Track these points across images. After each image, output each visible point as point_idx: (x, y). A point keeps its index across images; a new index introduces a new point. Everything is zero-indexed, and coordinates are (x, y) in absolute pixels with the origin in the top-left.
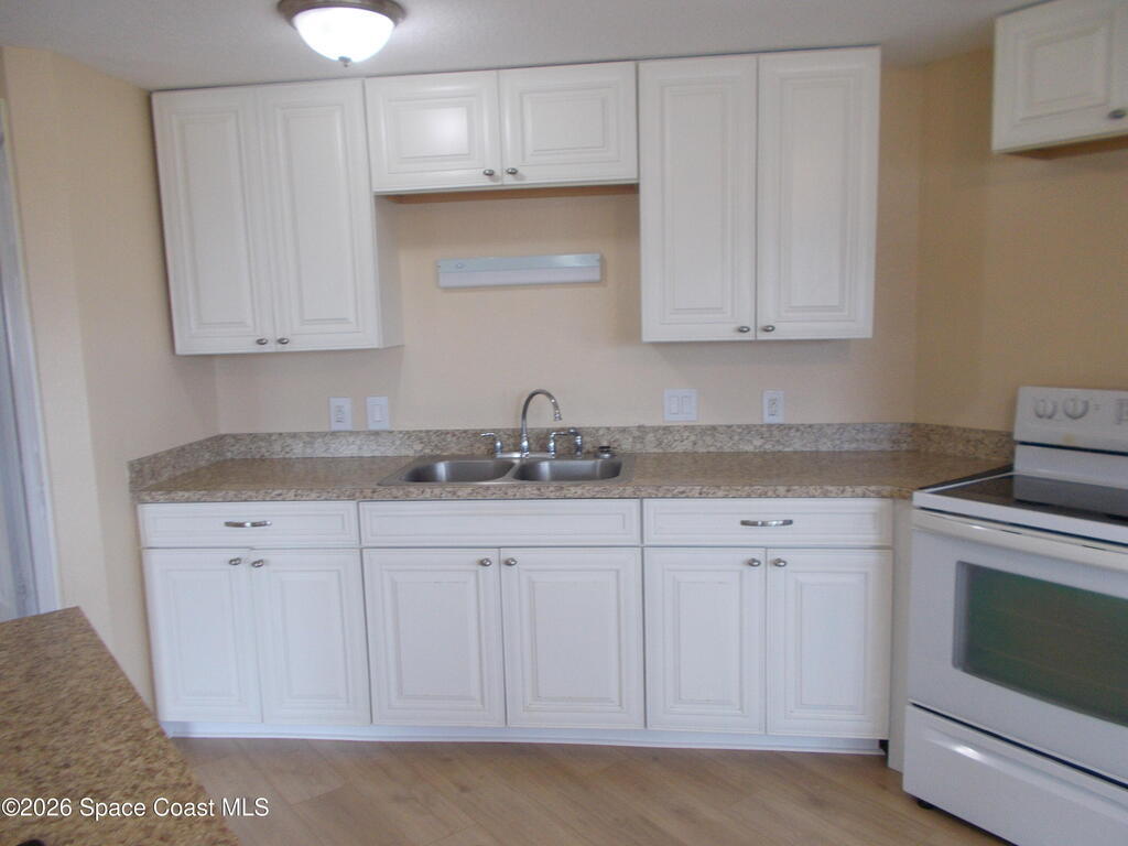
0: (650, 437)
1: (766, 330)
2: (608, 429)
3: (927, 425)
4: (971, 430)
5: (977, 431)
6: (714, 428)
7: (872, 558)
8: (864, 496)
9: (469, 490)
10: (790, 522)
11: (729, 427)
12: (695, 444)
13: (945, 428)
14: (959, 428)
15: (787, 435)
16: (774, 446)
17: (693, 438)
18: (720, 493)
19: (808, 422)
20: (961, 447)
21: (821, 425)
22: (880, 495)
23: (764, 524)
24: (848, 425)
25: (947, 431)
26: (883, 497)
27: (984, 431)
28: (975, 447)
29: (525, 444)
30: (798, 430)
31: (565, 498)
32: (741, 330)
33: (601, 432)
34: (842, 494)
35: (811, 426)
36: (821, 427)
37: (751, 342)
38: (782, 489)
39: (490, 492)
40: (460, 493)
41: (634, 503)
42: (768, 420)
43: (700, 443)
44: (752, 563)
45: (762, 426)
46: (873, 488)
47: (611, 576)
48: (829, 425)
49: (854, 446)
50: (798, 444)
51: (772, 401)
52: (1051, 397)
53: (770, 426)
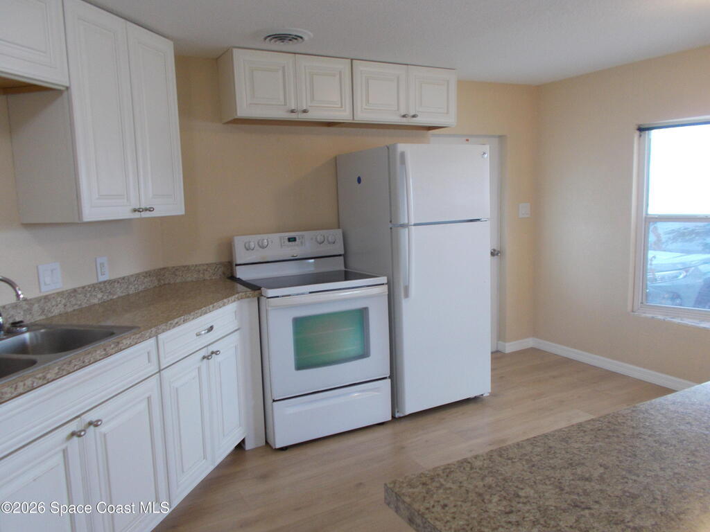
0: (35, 308)
1: (149, 210)
3: (174, 267)
4: (200, 265)
5: (203, 265)
6: (75, 291)
10: (211, 328)
11: (83, 288)
12: (65, 306)
13: (184, 267)
14: (193, 266)
15: (114, 287)
16: (108, 296)
17: (64, 301)
18: (191, 318)
19: (122, 276)
20: (195, 275)
21: (128, 276)
25: (186, 268)
27: (207, 264)
30: (118, 282)
32: (136, 210)
34: (228, 303)
35: (124, 278)
36: (129, 278)
38: (210, 307)
42: (102, 279)
43: (68, 304)
44: (206, 358)
45: (100, 283)
46: (236, 296)
47: (145, 404)
48: (132, 276)
49: (144, 287)
50: (119, 292)
51: (102, 265)
52: (253, 240)
53: (105, 282)
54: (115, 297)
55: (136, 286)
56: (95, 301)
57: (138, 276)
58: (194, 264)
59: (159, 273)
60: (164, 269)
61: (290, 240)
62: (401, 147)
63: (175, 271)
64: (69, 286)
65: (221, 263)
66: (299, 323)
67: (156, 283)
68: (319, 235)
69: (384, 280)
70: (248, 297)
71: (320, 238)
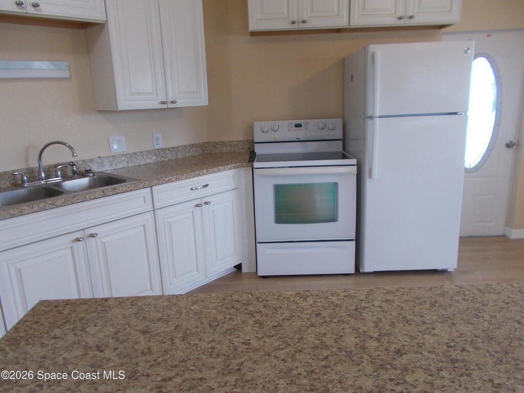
0: (106, 162)
1: (172, 102)
2: (84, 161)
3: (214, 142)
4: (232, 141)
5: (234, 141)
6: (135, 154)
7: (233, 193)
8: (231, 169)
9: (63, 200)
10: (207, 185)
11: (142, 152)
12: (128, 163)
13: (221, 142)
14: (227, 141)
15: (165, 153)
16: (160, 159)
17: (127, 160)
18: (184, 177)
20: (229, 149)
21: (177, 147)
22: (235, 168)
23: (196, 189)
24: (187, 145)
25: (223, 143)
26: (236, 168)
27: (237, 141)
28: (235, 148)
29: (43, 175)
30: (169, 150)
31: (117, 194)
32: (163, 103)
33: (80, 163)
34: (224, 170)
35: (173, 148)
36: (177, 148)
37: (166, 109)
38: (205, 171)
39: (76, 199)
40: (57, 203)
41: (148, 190)
42: (157, 147)
44: (197, 206)
45: (155, 150)
46: (233, 165)
47: (141, 229)
48: (180, 146)
49: (190, 154)
50: (170, 156)
51: (157, 138)
52: (267, 125)
53: (158, 150)
54: (166, 160)
55: (184, 153)
56: (151, 161)
57: (185, 146)
58: (228, 140)
59: (203, 146)
60: (208, 143)
61: (296, 126)
62: (372, 48)
63: (215, 145)
64: (131, 151)
65: (247, 141)
66: (278, 189)
67: (201, 152)
68: (320, 122)
69: (354, 161)
70: (244, 167)
71: (321, 126)
